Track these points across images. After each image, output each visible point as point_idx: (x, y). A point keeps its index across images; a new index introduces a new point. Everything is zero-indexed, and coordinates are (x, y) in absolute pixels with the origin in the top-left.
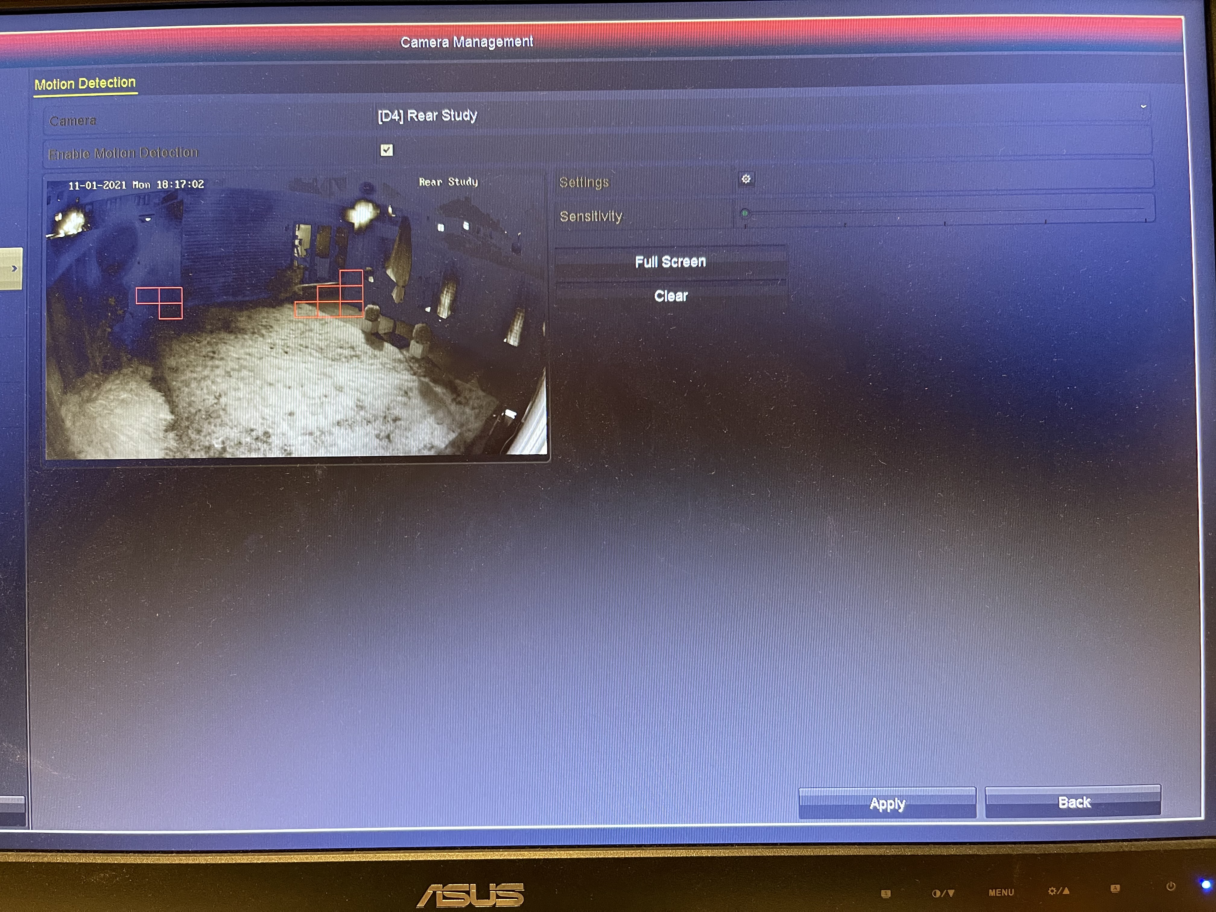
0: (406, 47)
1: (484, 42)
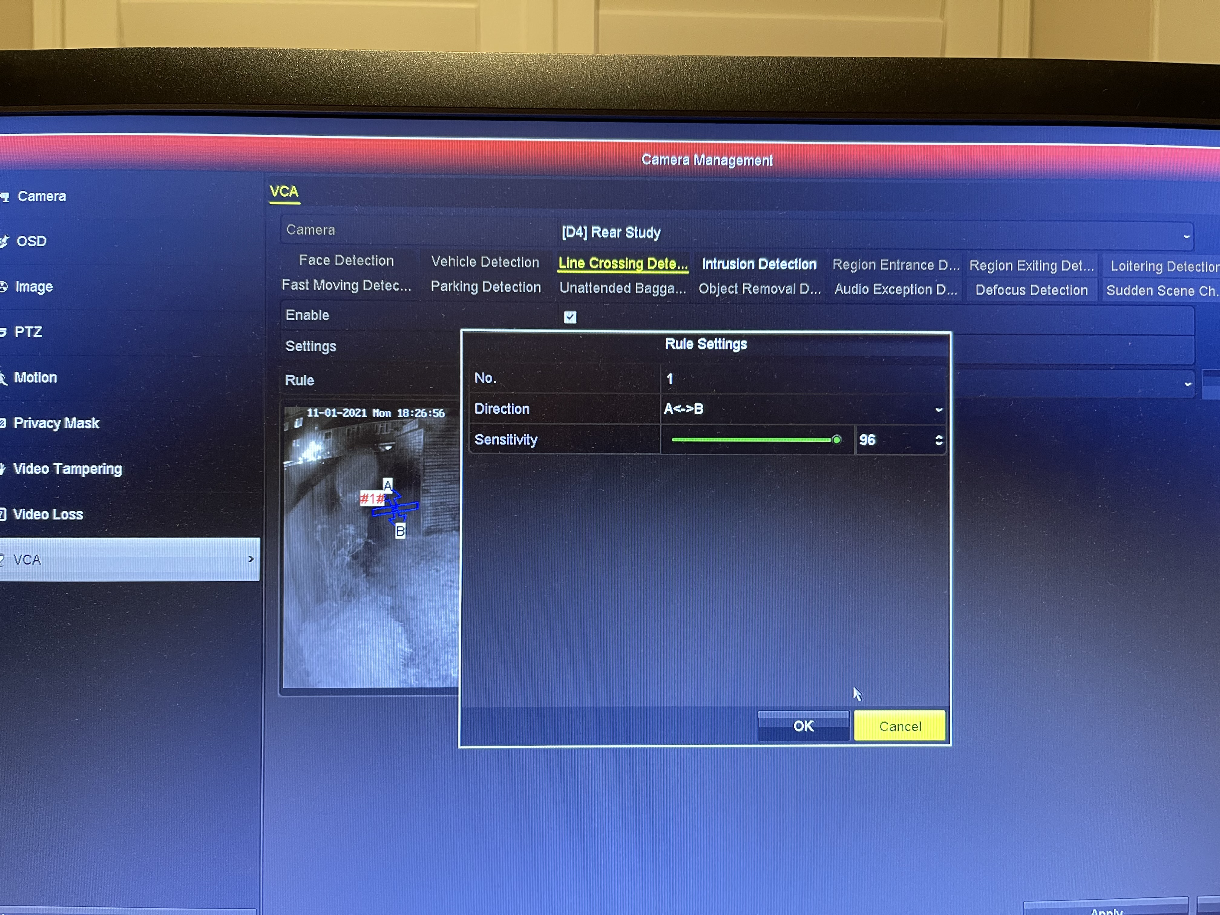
0: (647, 164)
1: (724, 161)
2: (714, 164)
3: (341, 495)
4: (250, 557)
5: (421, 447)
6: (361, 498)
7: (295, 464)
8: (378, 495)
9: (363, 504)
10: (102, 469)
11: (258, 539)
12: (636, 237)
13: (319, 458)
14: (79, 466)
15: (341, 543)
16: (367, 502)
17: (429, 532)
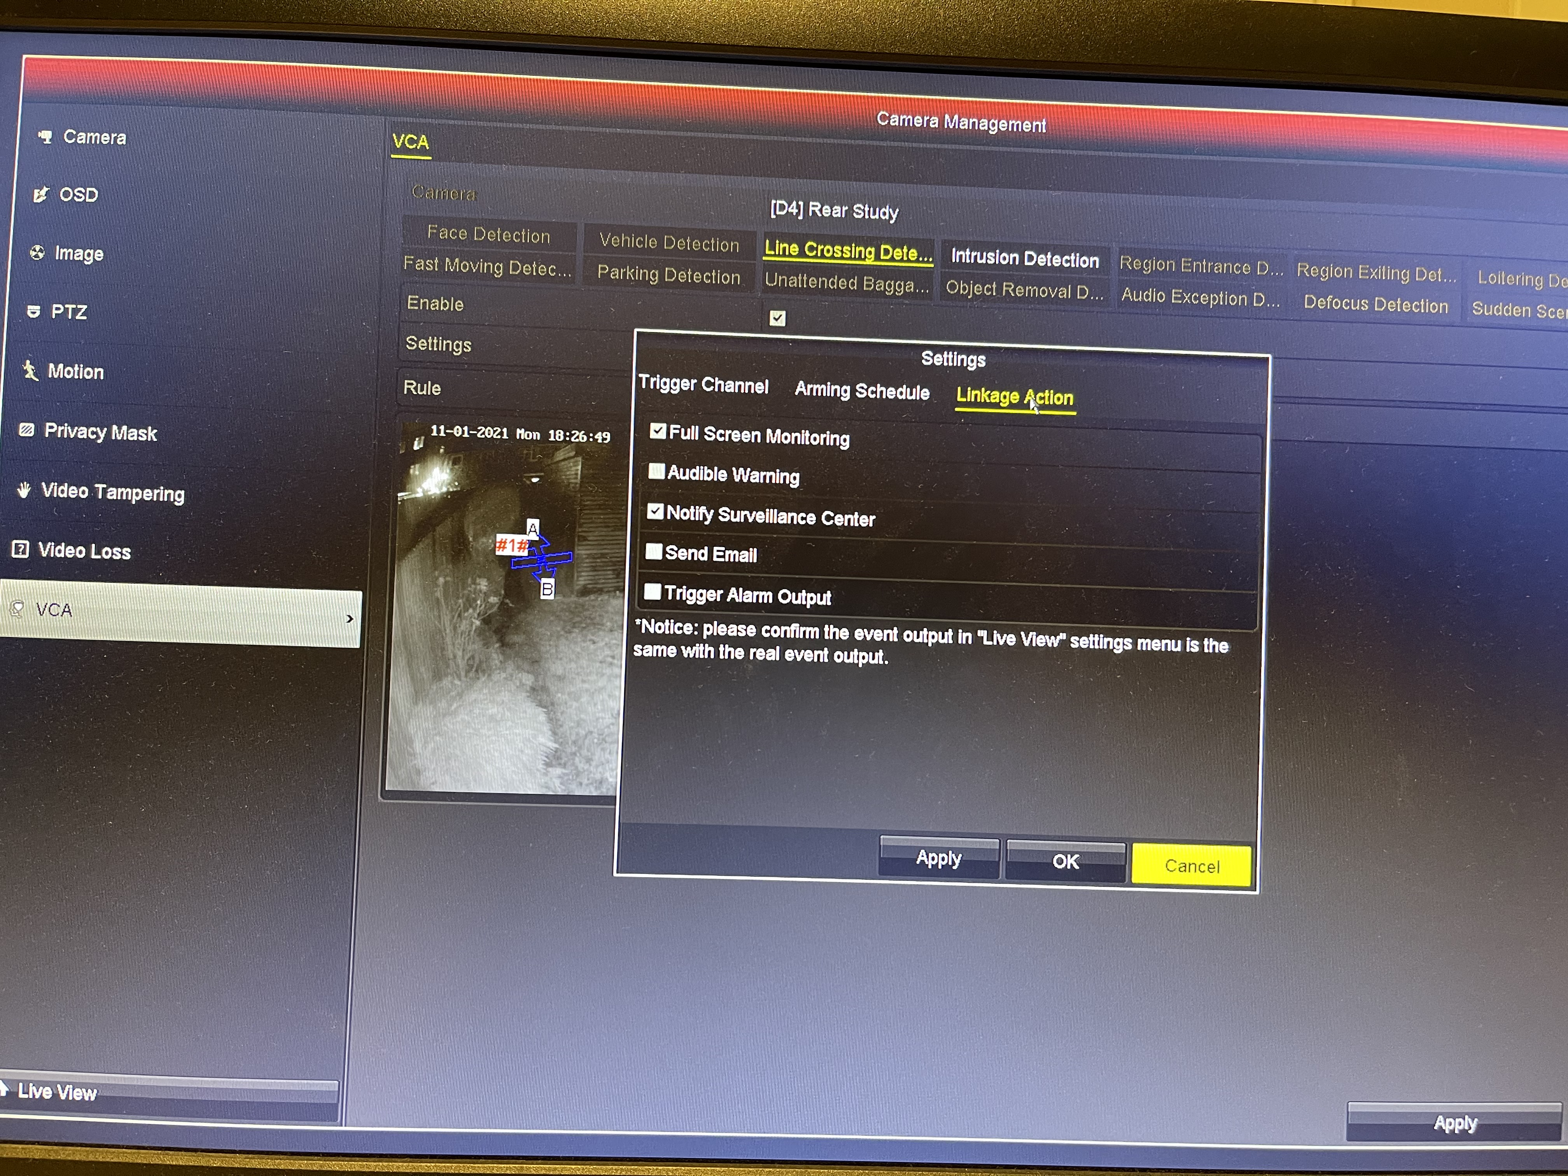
0: (883, 124)
1: (984, 124)
2: (971, 128)
3: (471, 539)
4: (349, 616)
5: (578, 481)
6: (498, 545)
7: (413, 496)
8: (520, 541)
9: (498, 553)
10: (158, 494)
11: (361, 593)
12: (867, 217)
13: (444, 490)
14: (129, 490)
15: (470, 603)
16: (505, 550)
17: (585, 592)
